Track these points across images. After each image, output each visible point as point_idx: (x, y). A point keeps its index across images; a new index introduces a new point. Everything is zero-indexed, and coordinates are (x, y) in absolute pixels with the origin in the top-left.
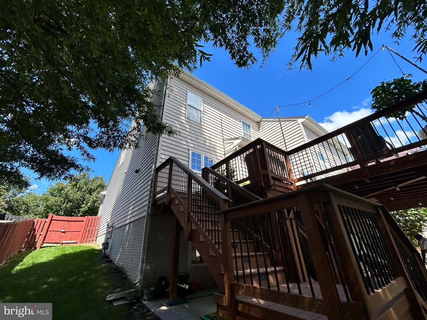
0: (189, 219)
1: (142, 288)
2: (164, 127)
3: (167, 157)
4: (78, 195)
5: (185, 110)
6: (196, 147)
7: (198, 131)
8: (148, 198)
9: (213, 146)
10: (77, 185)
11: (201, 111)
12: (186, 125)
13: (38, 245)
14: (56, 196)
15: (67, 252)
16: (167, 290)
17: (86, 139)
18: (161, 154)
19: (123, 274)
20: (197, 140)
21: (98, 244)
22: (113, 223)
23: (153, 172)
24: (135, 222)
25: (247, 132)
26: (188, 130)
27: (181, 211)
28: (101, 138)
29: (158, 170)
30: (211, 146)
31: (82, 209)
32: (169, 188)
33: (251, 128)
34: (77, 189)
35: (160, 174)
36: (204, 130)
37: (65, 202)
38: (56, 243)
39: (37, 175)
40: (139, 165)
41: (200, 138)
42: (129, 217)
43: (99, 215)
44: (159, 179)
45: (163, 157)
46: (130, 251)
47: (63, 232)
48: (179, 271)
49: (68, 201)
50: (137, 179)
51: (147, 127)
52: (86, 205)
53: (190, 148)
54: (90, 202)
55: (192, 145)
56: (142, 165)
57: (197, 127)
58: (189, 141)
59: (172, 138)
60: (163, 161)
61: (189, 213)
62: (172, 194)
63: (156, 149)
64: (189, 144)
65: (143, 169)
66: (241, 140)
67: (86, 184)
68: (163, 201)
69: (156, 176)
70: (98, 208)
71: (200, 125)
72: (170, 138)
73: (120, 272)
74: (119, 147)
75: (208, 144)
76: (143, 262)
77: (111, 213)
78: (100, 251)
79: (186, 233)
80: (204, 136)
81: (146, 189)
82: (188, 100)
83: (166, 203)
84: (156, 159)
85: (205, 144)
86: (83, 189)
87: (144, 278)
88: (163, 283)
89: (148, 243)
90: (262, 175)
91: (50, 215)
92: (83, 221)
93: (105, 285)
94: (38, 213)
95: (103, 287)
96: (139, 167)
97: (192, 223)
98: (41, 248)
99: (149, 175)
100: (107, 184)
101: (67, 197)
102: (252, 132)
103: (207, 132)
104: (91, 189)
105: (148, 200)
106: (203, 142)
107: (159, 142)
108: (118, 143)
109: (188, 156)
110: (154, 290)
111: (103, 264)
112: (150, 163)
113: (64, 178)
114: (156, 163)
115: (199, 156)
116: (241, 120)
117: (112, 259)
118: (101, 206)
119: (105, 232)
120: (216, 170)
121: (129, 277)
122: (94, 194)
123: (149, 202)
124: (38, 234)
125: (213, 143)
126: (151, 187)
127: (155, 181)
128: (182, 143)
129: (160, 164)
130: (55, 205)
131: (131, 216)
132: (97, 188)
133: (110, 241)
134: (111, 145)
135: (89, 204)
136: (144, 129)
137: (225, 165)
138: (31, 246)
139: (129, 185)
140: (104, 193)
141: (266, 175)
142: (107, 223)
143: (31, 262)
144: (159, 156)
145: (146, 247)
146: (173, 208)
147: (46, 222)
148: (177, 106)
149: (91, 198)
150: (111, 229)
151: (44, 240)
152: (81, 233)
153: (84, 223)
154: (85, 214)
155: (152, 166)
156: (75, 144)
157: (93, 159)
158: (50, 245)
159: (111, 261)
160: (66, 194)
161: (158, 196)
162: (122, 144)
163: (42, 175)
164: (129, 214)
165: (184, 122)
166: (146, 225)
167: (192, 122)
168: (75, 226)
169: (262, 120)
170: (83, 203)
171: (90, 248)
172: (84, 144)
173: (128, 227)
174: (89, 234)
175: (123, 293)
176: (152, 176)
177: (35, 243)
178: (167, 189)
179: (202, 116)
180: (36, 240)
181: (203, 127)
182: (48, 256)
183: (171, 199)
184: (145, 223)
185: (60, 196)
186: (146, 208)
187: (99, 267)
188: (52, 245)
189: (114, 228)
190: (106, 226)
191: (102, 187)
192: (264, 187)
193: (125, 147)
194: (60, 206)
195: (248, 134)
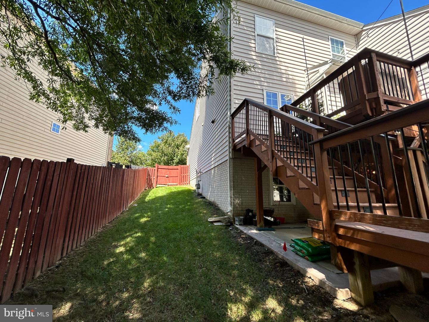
0: (273, 157)
1: (233, 216)
2: (237, 65)
3: (241, 102)
4: (170, 150)
5: (254, 42)
6: (271, 85)
7: (272, 66)
8: (227, 143)
9: (291, 81)
10: (167, 142)
11: (273, 39)
12: (257, 61)
13: (154, 185)
14: (156, 152)
15: (173, 191)
16: (254, 219)
17: (170, 93)
18: (235, 99)
19: (216, 206)
20: (272, 77)
21: (192, 186)
22: (200, 169)
23: (229, 119)
24: (218, 166)
25: (339, 53)
26: (260, 66)
27: (262, 151)
28: (182, 89)
29: (233, 116)
30: (288, 81)
31: (175, 161)
32: (248, 132)
33: (344, 46)
34: (168, 146)
35: (236, 120)
36: (278, 63)
37: (162, 156)
38: (164, 185)
39: (144, 130)
40: (214, 115)
41: (275, 74)
42: (212, 163)
43: (188, 164)
44: (236, 125)
45: (237, 102)
46: (218, 189)
47: (167, 177)
48: (264, 207)
49: (164, 155)
50: (214, 129)
51: (219, 69)
52: (177, 157)
53: (264, 87)
54: (179, 155)
55: (266, 84)
56: (217, 114)
57: (270, 61)
58: (262, 79)
59: (246, 76)
60: (237, 106)
61: (272, 151)
62: (251, 136)
63: (229, 95)
64: (262, 83)
65: (219, 119)
66: (330, 64)
67: (173, 141)
68: (243, 145)
69: (232, 123)
70: (185, 159)
71: (273, 58)
72: (244, 77)
73: (212, 205)
74: (197, 96)
75: (284, 79)
76: (231, 197)
77: (197, 162)
78: (195, 191)
79: (271, 169)
80: (279, 71)
81: (224, 136)
82: (257, 28)
83: (246, 146)
84: (230, 105)
85: (281, 80)
86: (172, 145)
87: (234, 208)
88: (250, 214)
89: (234, 182)
90: (368, 100)
91: (156, 165)
92: (178, 169)
93: (205, 212)
94: (148, 164)
95: (203, 213)
96: (215, 118)
97: (277, 159)
98: (156, 187)
99: (225, 122)
100: (188, 140)
101: (163, 152)
102: (346, 52)
103: (283, 64)
104: (178, 145)
105: (228, 146)
106: (278, 78)
107: (230, 86)
108: (196, 92)
109: (263, 97)
110: (244, 219)
111: (199, 199)
112: (224, 111)
113: (162, 130)
114: (230, 109)
115: (275, 95)
116: (330, 37)
117: (205, 196)
118: (188, 158)
119: (196, 177)
120: (298, 106)
121: (220, 208)
122: (181, 148)
123: (230, 147)
124: (152, 178)
125: (291, 77)
126: (229, 133)
127: (232, 127)
128: (255, 83)
129: (234, 110)
130: (157, 158)
131: (214, 162)
132: (182, 144)
133: (201, 183)
134: (190, 95)
135: (179, 157)
136: (217, 71)
137: (310, 98)
138: (150, 186)
139: (208, 135)
140: (188, 146)
141: (375, 98)
142: (195, 170)
143: (153, 195)
144: (233, 102)
145: (232, 185)
146: (254, 149)
147: (155, 170)
148: (245, 40)
149: (179, 152)
150: (200, 174)
151: (157, 182)
152: (178, 178)
153: (179, 171)
154: (178, 164)
155: (227, 113)
156: (163, 99)
157: (179, 111)
158: (161, 186)
159: (204, 198)
160: (162, 150)
161: (236, 141)
162: (199, 92)
163: (147, 131)
164: (212, 160)
165: (254, 57)
166: (229, 167)
167: (264, 56)
168: (174, 173)
169: (364, 28)
170: (174, 156)
171: (187, 189)
172: (169, 98)
173: (213, 171)
174: (184, 179)
175: (219, 218)
176: (228, 123)
177: (152, 184)
178: (246, 132)
179: (275, 46)
180: (152, 182)
181: (277, 59)
182: (162, 193)
183: (250, 141)
184: (228, 166)
185: (158, 151)
186: (227, 153)
187: (197, 201)
188: (163, 186)
189: (202, 173)
190: (196, 172)
191: (185, 142)
192: (370, 114)
193: (203, 95)
194: (160, 159)
195: (340, 55)
